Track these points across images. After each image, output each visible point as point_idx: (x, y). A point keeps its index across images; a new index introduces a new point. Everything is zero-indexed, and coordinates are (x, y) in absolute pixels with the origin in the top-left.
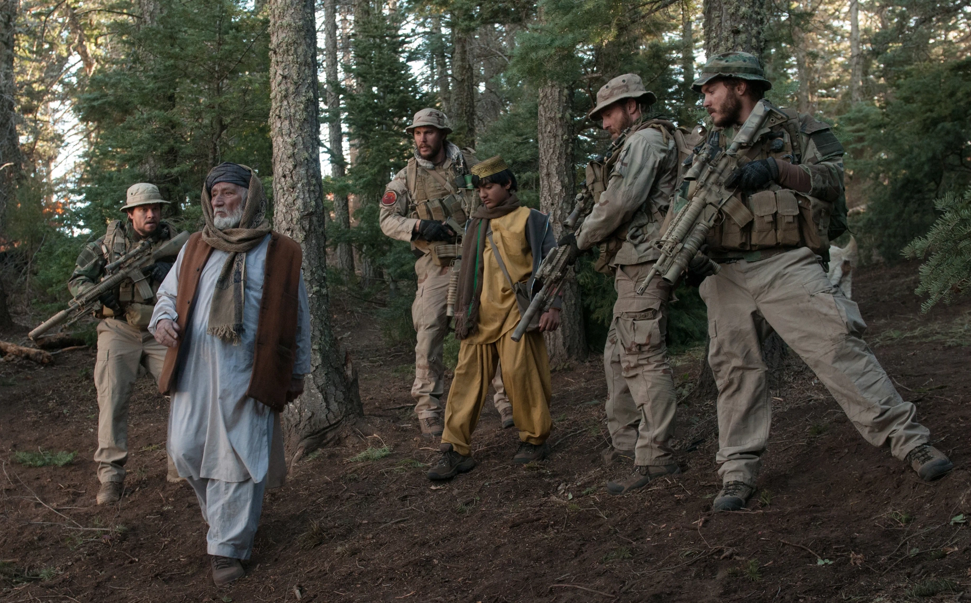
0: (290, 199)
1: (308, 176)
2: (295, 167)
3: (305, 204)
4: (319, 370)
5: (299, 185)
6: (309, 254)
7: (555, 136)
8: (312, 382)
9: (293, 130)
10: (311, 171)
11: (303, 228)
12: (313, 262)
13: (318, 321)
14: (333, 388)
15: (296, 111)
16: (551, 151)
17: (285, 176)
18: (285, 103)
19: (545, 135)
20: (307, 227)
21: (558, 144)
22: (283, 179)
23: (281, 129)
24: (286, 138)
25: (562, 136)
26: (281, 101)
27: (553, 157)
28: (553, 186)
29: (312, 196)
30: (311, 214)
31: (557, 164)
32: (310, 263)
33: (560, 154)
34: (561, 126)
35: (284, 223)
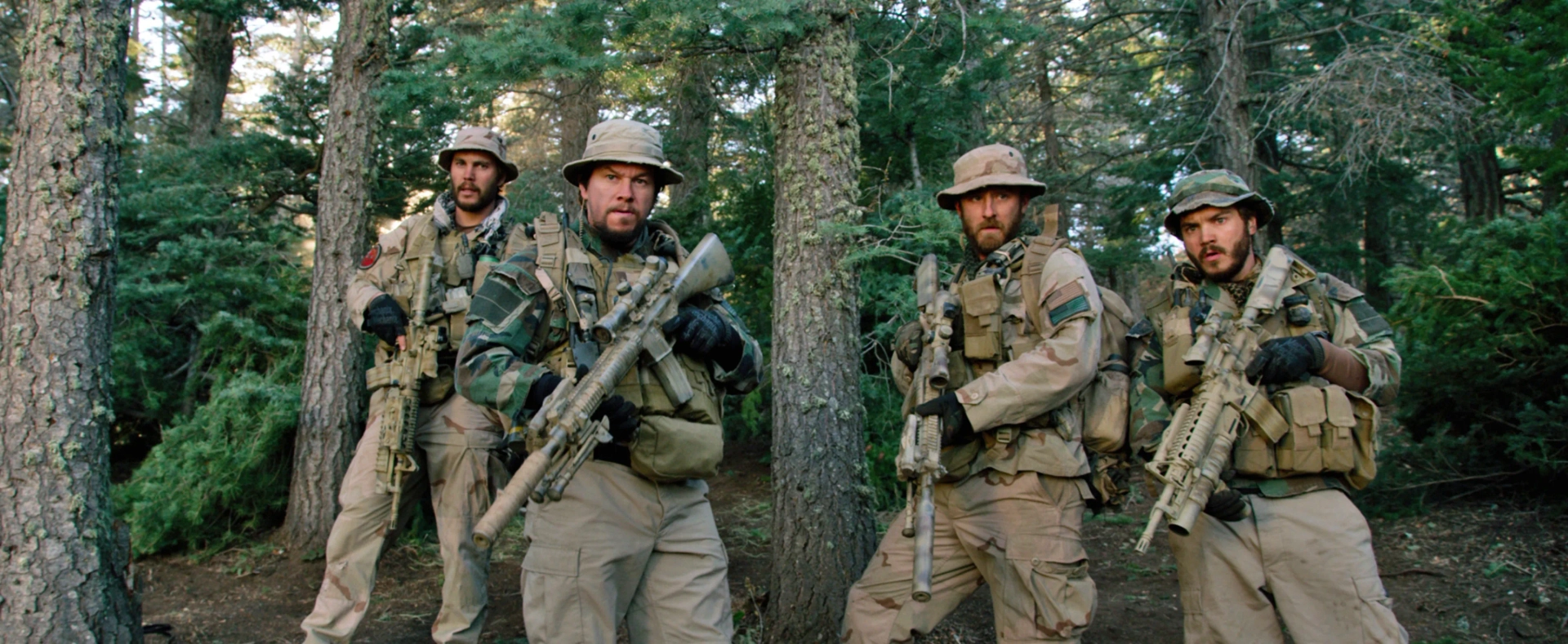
0: (64, 217)
1: (106, 177)
2: (84, 151)
3: (97, 233)
4: (92, 582)
5: (88, 191)
6: (92, 335)
7: (355, 200)
8: (74, 608)
9: (87, 78)
10: (112, 168)
11: (89, 281)
12: (97, 352)
13: (97, 477)
14: (113, 620)
15: (99, 42)
16: (346, 220)
17: (57, 166)
18: (76, 18)
19: (338, 194)
20: (96, 280)
21: (359, 212)
22: (52, 171)
23: (60, 68)
24: (70, 89)
25: (365, 201)
26: (68, 12)
27: (349, 229)
28: (343, 272)
29: (109, 218)
30: (104, 254)
31: (353, 241)
32: (92, 355)
33: (360, 227)
34: (364, 186)
35: (44, 262)
